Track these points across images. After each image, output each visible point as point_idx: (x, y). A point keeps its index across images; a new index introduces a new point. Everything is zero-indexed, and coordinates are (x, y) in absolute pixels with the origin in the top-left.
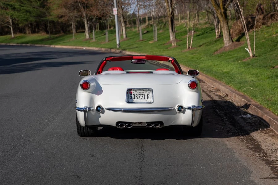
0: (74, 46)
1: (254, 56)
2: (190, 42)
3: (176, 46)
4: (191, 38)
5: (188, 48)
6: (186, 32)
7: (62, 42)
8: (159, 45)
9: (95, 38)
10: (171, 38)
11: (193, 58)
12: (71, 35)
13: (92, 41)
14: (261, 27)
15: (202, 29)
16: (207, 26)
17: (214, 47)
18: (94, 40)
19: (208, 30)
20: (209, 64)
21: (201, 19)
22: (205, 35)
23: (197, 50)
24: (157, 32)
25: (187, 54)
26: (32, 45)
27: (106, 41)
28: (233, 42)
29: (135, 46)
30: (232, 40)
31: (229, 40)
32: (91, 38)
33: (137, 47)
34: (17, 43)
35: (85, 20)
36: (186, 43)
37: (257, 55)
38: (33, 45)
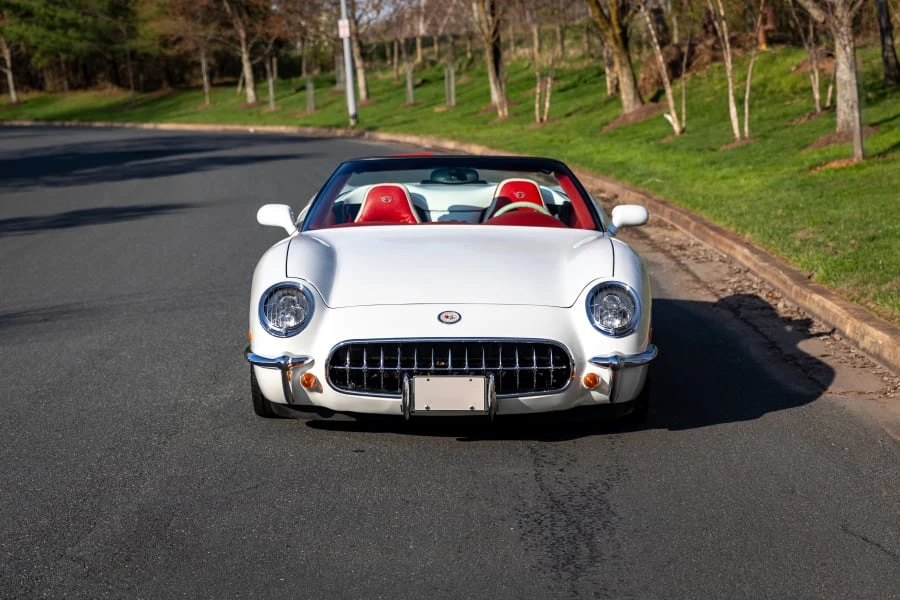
0: (218, 122)
1: (683, 131)
2: (544, 106)
3: (509, 116)
4: (545, 96)
5: (538, 120)
6: (531, 81)
7: (173, 114)
8: (464, 116)
9: (276, 100)
10: (495, 97)
11: (552, 141)
12: (196, 94)
13: (265, 110)
14: (708, 67)
15: (573, 73)
16: (586, 63)
17: (600, 116)
18: (272, 106)
19: (590, 75)
20: (587, 151)
21: (571, 46)
22: (583, 88)
23: (561, 125)
24: (456, 81)
25: (537, 134)
26: (81, 124)
27: (308, 109)
28: (643, 102)
29: (399, 118)
30: (640, 97)
31: (635, 99)
32: (260, 102)
33: (404, 122)
34: (37, 120)
35: (244, 49)
36: (534, 109)
37: (689, 128)
38: (86, 124)
